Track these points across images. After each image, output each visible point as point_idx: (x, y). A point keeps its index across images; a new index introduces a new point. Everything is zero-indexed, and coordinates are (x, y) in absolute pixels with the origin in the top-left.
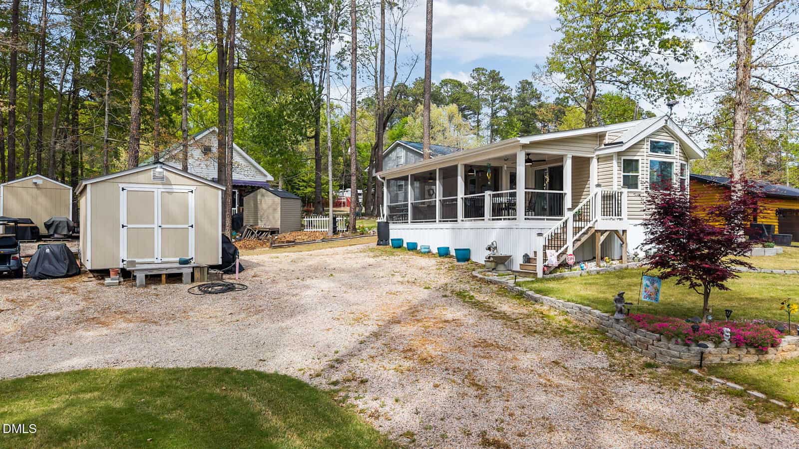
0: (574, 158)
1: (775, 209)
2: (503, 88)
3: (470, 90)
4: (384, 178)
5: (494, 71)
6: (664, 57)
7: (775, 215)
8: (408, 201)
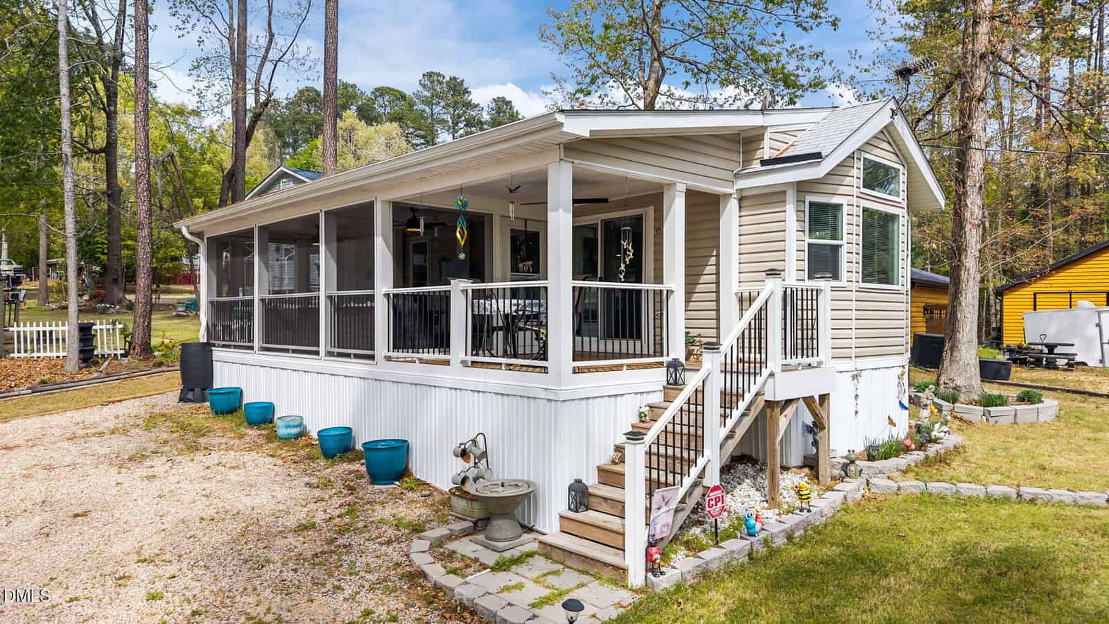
0: (691, 195)
1: (923, 305)
2: (469, 105)
3: (419, 106)
4: (199, 235)
5: (455, 79)
6: (778, 20)
7: (922, 314)
8: (253, 294)
